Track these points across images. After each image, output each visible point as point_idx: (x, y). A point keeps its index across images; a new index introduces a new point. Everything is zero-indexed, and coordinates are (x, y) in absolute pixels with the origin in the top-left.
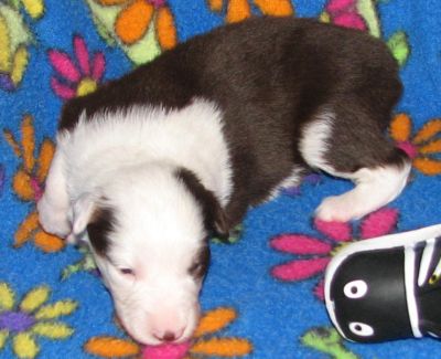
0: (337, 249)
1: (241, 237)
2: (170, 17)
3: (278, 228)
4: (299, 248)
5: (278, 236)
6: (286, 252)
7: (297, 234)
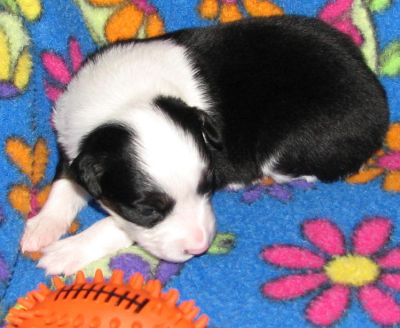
0: (331, 263)
1: (233, 247)
2: (160, 23)
3: (270, 238)
4: (291, 261)
5: (271, 247)
6: (279, 266)
7: (289, 246)
